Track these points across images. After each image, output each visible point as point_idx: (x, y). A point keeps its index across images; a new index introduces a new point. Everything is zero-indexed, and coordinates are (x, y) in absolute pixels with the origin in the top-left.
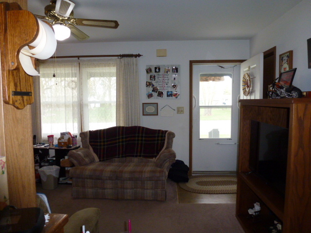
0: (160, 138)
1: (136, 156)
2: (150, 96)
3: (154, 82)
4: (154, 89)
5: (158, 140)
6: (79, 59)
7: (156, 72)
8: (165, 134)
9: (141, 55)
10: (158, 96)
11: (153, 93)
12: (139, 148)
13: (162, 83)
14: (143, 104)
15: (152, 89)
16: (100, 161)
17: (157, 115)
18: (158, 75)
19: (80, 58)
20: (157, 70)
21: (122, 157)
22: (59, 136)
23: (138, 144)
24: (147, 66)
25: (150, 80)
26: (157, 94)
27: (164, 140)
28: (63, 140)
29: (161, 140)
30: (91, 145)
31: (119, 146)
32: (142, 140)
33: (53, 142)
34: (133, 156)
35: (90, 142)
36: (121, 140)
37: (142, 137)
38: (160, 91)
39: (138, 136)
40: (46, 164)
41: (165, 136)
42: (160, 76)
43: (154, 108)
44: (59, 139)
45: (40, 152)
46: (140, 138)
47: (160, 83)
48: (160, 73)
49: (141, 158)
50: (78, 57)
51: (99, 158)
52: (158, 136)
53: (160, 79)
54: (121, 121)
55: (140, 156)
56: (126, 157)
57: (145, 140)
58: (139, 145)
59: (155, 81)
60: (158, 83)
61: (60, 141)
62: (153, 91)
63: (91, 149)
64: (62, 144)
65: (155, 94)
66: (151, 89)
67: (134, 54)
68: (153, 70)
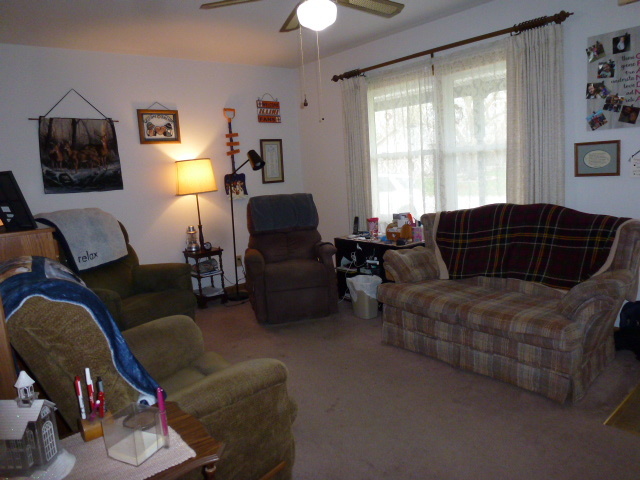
0: (598, 239)
1: (529, 279)
2: (596, 122)
3: (609, 83)
4: (608, 101)
5: (592, 244)
6: (432, 56)
7: (616, 51)
8: (616, 228)
9: (567, 15)
10: (621, 119)
11: (607, 114)
12: (539, 260)
13: (634, 82)
14: (577, 145)
15: (603, 102)
16: (451, 278)
17: (618, 173)
18: (624, 58)
19: (436, 54)
20: (621, 46)
21: (497, 276)
22: (391, 220)
23: (538, 247)
24: (589, 39)
25: (599, 77)
26: (617, 115)
27: (610, 244)
28: (395, 229)
29: (602, 244)
30: (438, 243)
31: (494, 249)
32: (549, 241)
33: (377, 231)
34: (521, 277)
35: (438, 235)
36: (499, 237)
37: (551, 231)
38: (629, 104)
39: (542, 230)
40: (368, 272)
41: (614, 235)
42: (631, 61)
43: (607, 156)
44: (390, 226)
45: (358, 247)
46: (545, 235)
47: (628, 83)
48: (630, 53)
49: (540, 284)
50: (431, 52)
51: (451, 271)
52: (594, 234)
53: (630, 69)
54: (518, 192)
55: (538, 279)
56: (505, 276)
57: (558, 242)
58: (541, 253)
59: (614, 79)
60: (622, 84)
61: (390, 231)
62: (606, 108)
63: (438, 251)
64: (394, 236)
65: (612, 116)
66: (600, 101)
67: (550, 14)
68: (608, 47)
